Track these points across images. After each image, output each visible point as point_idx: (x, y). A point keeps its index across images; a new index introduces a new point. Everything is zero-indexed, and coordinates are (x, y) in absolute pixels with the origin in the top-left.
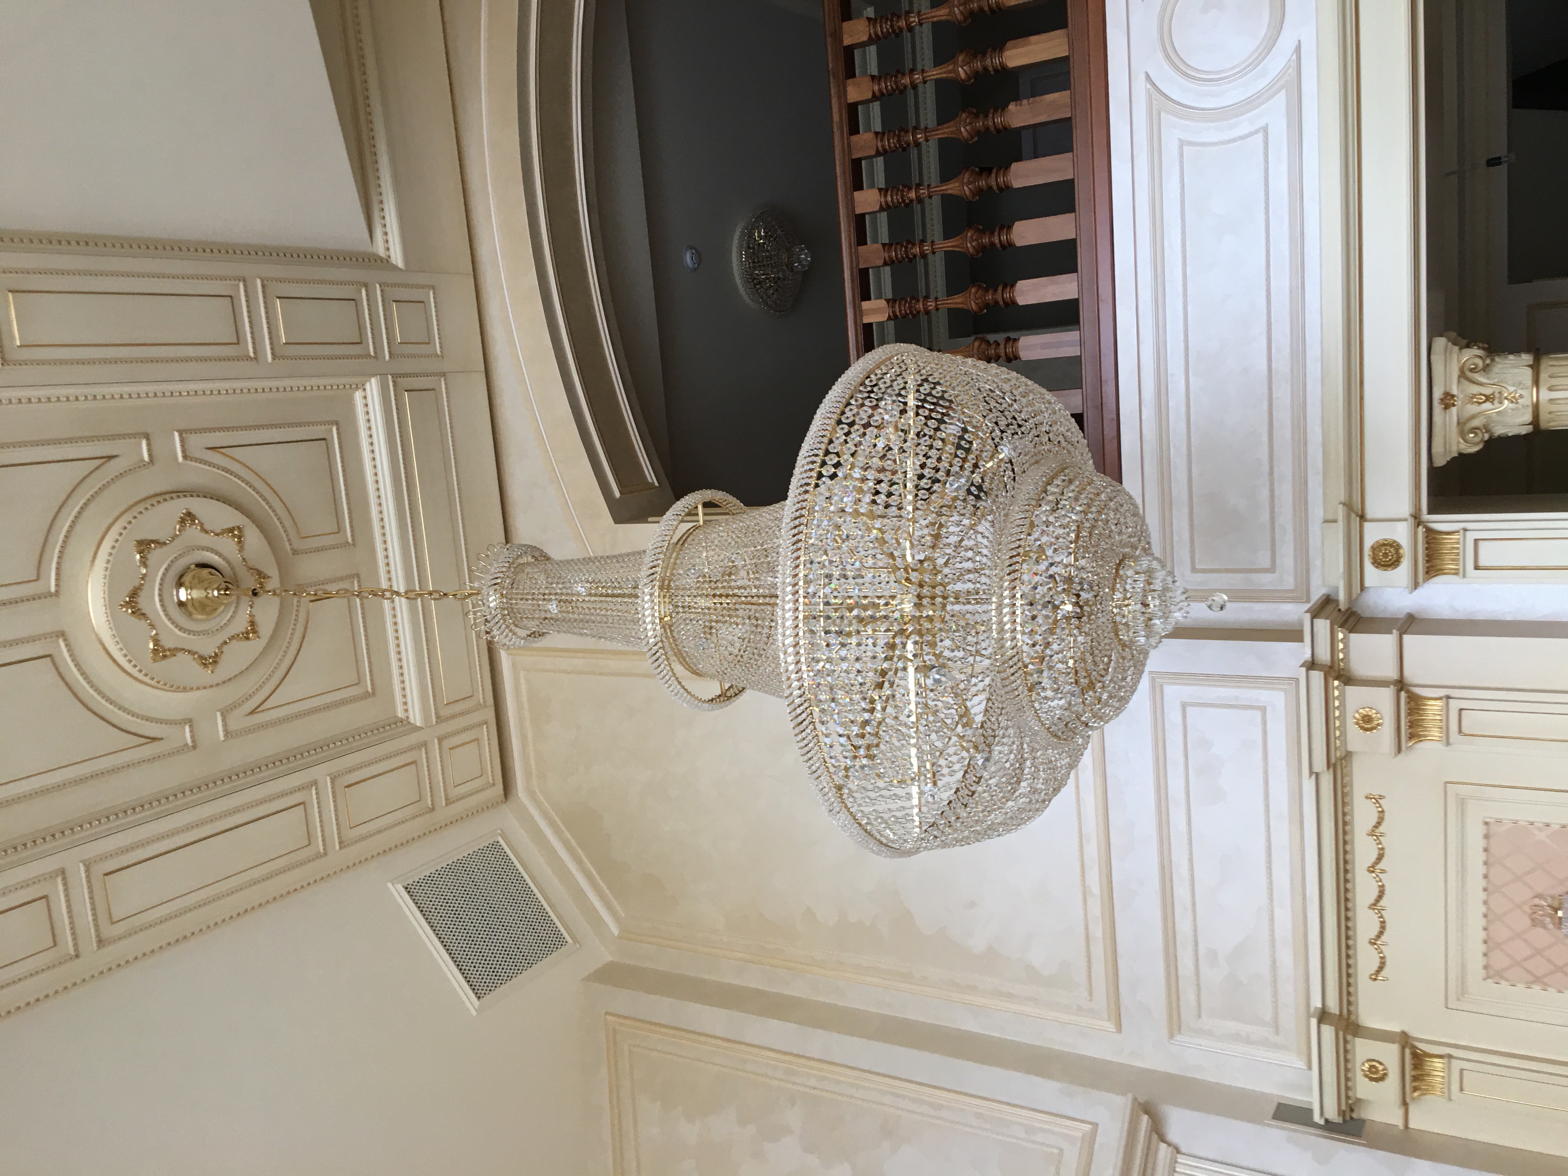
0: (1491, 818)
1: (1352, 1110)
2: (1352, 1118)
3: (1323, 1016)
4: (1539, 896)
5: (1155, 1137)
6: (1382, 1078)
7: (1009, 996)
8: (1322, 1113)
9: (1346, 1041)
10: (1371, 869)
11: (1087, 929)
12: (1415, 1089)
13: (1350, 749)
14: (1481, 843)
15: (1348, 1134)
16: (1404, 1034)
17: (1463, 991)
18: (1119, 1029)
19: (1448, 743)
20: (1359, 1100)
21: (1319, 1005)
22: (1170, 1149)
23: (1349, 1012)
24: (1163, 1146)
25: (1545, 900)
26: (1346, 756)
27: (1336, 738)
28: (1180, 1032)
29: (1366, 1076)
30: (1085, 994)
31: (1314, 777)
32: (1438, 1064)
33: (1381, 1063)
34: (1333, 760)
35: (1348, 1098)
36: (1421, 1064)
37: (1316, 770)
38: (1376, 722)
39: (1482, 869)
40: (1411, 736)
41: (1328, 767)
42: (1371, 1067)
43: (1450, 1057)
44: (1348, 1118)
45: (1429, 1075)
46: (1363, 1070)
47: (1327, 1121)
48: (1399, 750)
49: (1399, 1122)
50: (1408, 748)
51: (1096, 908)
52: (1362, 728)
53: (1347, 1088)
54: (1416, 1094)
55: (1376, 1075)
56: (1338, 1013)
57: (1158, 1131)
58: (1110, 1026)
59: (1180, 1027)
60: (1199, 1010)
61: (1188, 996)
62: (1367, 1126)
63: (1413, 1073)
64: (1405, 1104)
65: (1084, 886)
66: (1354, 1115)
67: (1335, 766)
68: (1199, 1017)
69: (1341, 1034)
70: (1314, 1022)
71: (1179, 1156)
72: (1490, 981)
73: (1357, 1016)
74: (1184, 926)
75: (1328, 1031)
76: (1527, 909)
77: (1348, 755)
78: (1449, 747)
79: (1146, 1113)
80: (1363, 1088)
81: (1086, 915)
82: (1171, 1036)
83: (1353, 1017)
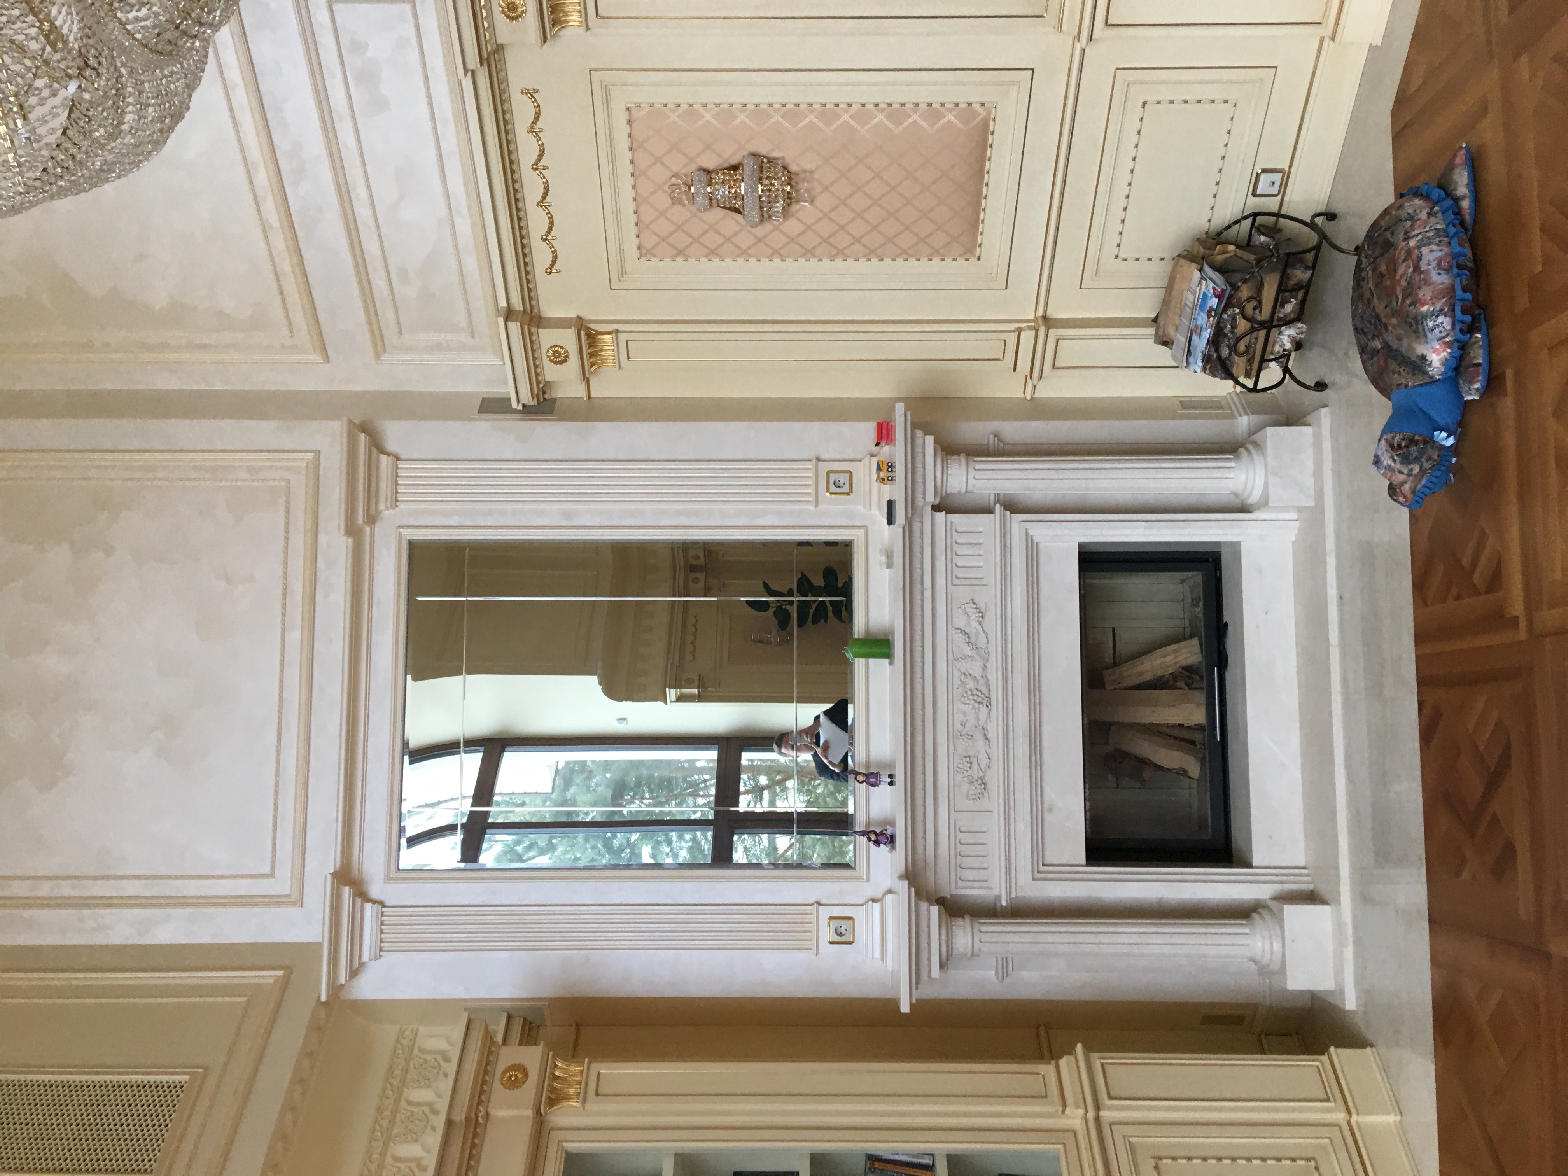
0: (632, 103)
1: (544, 393)
2: (545, 399)
3: (509, 314)
4: (675, 175)
5: (374, 450)
6: (565, 360)
7: (204, 347)
8: (518, 401)
9: (531, 334)
10: (535, 167)
11: (274, 265)
12: (592, 365)
13: (499, 41)
14: (626, 129)
15: (544, 413)
16: (579, 318)
17: (623, 273)
18: (327, 360)
19: (588, 28)
20: (548, 383)
21: (505, 305)
22: (390, 459)
23: (531, 306)
24: (384, 458)
25: (681, 179)
26: (498, 49)
27: (484, 31)
28: (385, 351)
29: (551, 361)
30: (285, 332)
31: (469, 75)
32: (608, 339)
33: (562, 348)
34: (485, 55)
35: (538, 383)
36: (594, 342)
37: (471, 66)
38: (520, 10)
39: (628, 155)
40: (555, 23)
41: (481, 64)
42: (555, 352)
43: (617, 331)
44: (542, 400)
45: (602, 350)
46: (548, 356)
47: (524, 406)
48: (545, 39)
49: (583, 394)
50: (554, 36)
51: (279, 242)
52: (508, 17)
53: (537, 375)
54: (593, 369)
55: (559, 358)
56: (522, 309)
57: (377, 445)
58: (318, 358)
59: (384, 346)
60: (400, 329)
61: (387, 314)
62: (558, 402)
63: (589, 351)
64: (586, 379)
65: (261, 219)
66: (546, 396)
67: (488, 59)
68: (401, 333)
69: (526, 328)
70: (501, 320)
71: (399, 462)
72: (643, 259)
73: (539, 310)
74: (371, 247)
75: (514, 327)
76: (666, 187)
77: (500, 48)
78: (589, 32)
79: (364, 431)
80: (551, 372)
81: (270, 251)
82: (378, 357)
83: (536, 311)
